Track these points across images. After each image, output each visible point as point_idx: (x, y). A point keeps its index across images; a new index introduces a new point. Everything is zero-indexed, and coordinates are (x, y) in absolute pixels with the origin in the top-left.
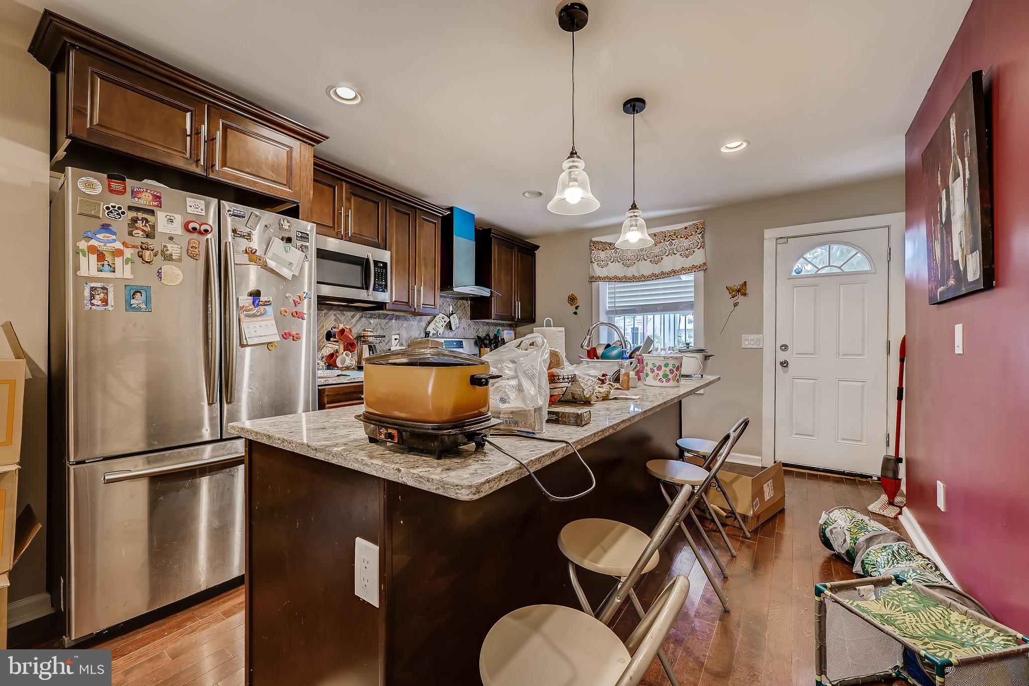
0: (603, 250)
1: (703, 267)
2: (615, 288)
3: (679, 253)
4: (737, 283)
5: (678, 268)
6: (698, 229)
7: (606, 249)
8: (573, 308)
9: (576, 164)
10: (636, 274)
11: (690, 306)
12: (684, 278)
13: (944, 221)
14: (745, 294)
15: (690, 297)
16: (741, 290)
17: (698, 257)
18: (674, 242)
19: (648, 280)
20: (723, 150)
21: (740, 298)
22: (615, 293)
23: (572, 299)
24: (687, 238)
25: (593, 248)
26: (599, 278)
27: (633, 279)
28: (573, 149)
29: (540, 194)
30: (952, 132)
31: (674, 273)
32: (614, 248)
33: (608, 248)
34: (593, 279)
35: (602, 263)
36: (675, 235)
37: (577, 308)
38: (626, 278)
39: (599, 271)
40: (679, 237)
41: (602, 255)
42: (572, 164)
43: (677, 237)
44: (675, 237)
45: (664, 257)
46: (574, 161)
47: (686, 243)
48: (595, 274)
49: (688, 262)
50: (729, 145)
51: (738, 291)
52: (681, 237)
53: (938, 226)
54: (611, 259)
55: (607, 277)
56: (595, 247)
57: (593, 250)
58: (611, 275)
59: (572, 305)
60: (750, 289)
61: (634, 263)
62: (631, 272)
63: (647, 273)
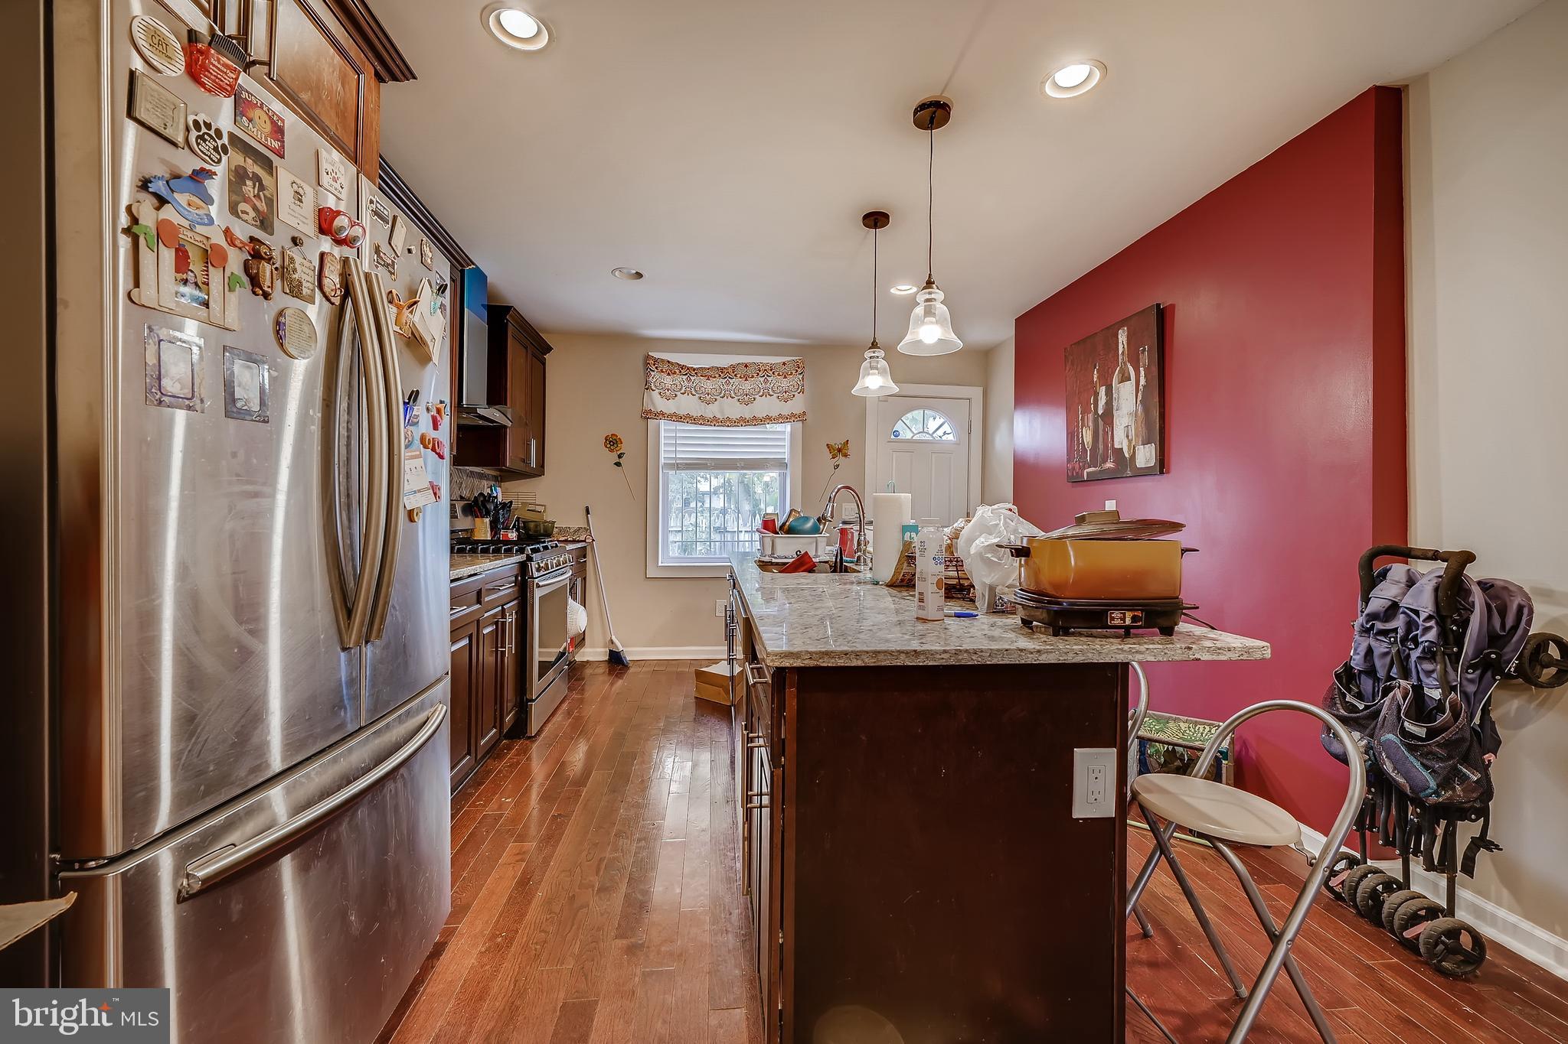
0: (669, 374)
1: (801, 417)
2: (676, 431)
3: (775, 395)
4: (837, 442)
5: (774, 414)
6: (799, 368)
7: (675, 373)
8: (615, 455)
9: (933, 296)
10: (718, 416)
11: (780, 464)
12: (779, 427)
13: (1100, 412)
14: (846, 455)
15: (784, 453)
16: (840, 451)
17: (797, 405)
18: (769, 379)
19: (735, 426)
20: (893, 291)
21: (841, 460)
22: (676, 438)
23: (612, 442)
24: (785, 377)
25: (654, 368)
26: (661, 415)
27: (714, 421)
28: (929, 277)
29: (639, 275)
30: (1120, 341)
31: (769, 419)
32: (686, 374)
33: (677, 371)
34: (648, 415)
35: (668, 393)
36: (771, 370)
37: (620, 456)
38: (704, 420)
39: (660, 404)
40: (776, 373)
41: (668, 380)
42: (928, 297)
43: (773, 373)
44: (771, 373)
45: (757, 397)
46: (930, 293)
47: (785, 383)
48: (655, 408)
49: (786, 409)
50: (899, 288)
51: (839, 450)
52: (779, 375)
53: (1091, 416)
54: (681, 389)
55: (675, 415)
56: (656, 368)
57: (653, 371)
58: (682, 412)
59: (611, 451)
60: (852, 449)
61: (716, 400)
62: (711, 411)
63: (735, 416)
